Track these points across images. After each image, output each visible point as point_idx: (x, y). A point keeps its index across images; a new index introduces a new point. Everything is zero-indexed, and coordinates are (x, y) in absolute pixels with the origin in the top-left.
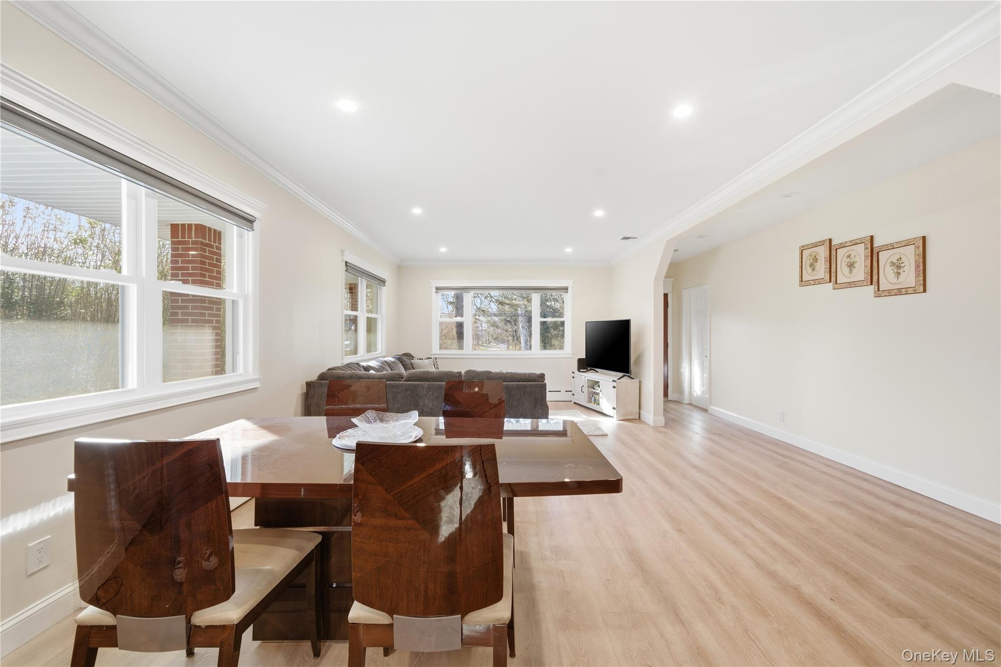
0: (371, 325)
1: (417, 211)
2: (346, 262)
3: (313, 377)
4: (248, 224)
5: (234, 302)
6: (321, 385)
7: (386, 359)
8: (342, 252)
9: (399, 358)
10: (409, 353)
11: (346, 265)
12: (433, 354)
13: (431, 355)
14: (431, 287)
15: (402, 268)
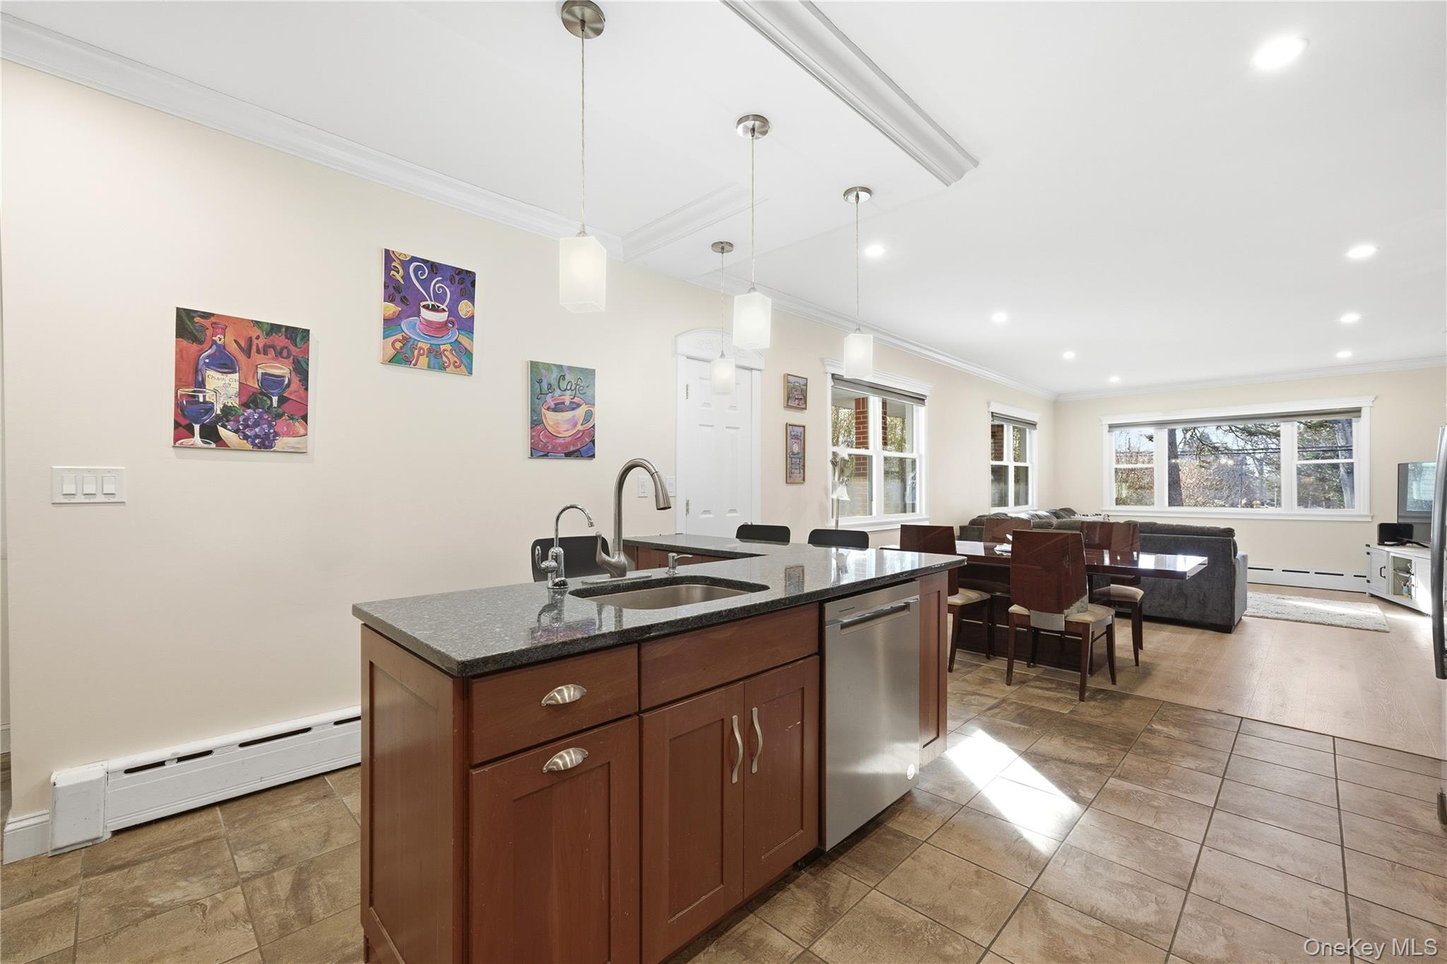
0: (1022, 474)
1: (1069, 355)
2: (992, 413)
3: (967, 523)
4: (921, 401)
5: (914, 462)
6: (973, 529)
7: (1039, 513)
8: (988, 404)
9: (1055, 513)
10: (1069, 509)
11: (993, 416)
12: (1106, 511)
13: (1102, 511)
14: (1102, 425)
15: (1059, 405)
